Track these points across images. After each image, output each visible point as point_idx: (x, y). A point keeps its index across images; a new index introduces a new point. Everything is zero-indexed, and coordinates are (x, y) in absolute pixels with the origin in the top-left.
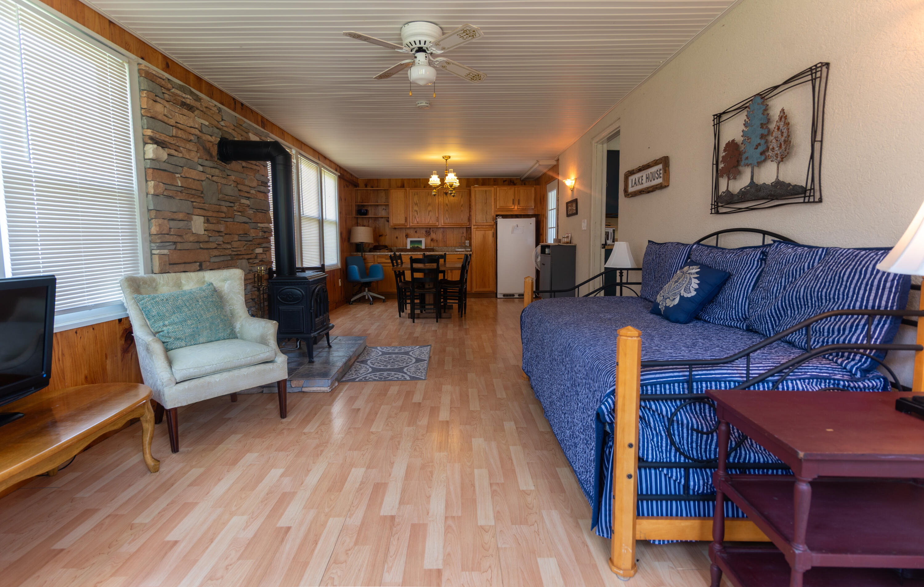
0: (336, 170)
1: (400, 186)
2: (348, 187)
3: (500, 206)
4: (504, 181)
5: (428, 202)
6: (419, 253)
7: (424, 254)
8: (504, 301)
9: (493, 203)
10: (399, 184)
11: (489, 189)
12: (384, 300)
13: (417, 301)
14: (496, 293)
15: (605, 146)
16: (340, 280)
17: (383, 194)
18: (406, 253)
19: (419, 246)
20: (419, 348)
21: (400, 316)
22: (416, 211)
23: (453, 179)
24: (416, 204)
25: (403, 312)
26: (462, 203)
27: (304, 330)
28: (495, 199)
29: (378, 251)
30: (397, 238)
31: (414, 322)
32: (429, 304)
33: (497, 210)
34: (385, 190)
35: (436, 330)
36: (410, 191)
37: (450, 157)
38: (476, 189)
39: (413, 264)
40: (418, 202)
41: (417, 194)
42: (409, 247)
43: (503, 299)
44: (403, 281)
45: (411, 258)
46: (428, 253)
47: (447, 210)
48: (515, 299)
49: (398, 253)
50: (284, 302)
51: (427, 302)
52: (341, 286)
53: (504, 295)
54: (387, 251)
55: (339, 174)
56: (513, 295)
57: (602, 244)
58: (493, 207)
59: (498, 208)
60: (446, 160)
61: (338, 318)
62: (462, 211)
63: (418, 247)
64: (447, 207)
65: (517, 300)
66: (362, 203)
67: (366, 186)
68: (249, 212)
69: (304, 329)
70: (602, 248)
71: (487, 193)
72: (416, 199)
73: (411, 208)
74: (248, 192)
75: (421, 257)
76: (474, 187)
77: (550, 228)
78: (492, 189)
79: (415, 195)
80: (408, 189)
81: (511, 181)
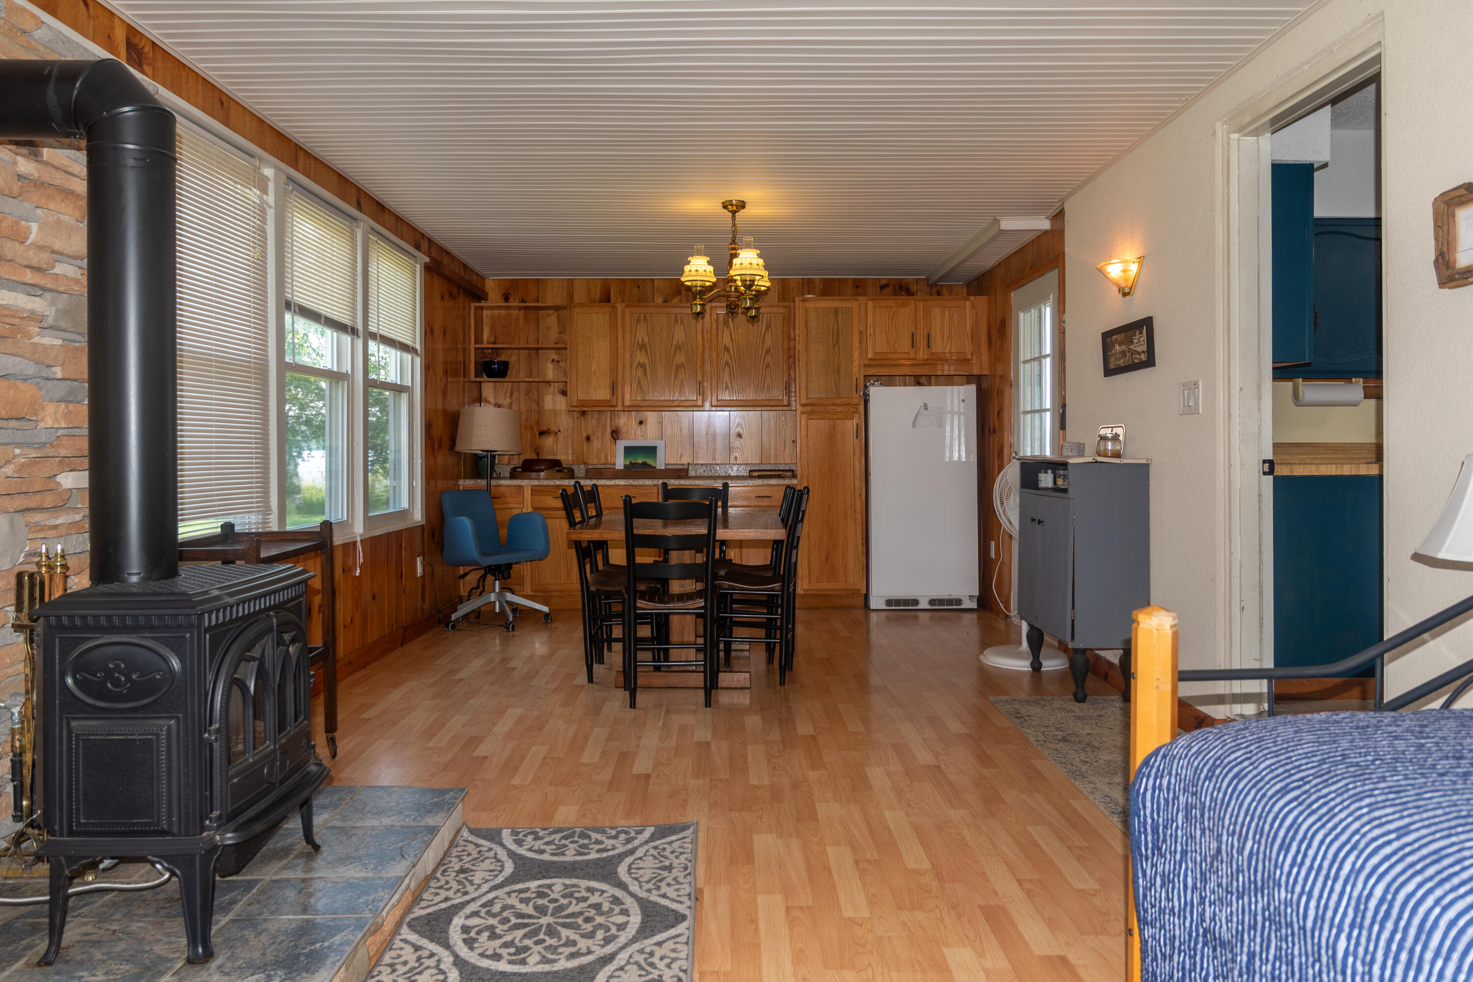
0: (417, 247)
1: (598, 297)
2: (453, 297)
3: (876, 353)
4: (883, 287)
5: (675, 342)
6: (648, 482)
7: (665, 485)
8: (888, 619)
9: (856, 344)
10: (597, 293)
11: (847, 304)
12: (547, 615)
13: (644, 631)
14: (866, 597)
15: (1266, 142)
16: (419, 561)
17: (551, 320)
18: (613, 482)
19: (650, 461)
20: (653, 838)
21: (590, 679)
22: (642, 366)
23: (755, 266)
24: (642, 347)
25: (601, 661)
26: (768, 342)
27: (170, 823)
28: (861, 333)
29: (534, 474)
30: (588, 438)
31: (633, 705)
32: (683, 645)
33: (867, 362)
34: (556, 308)
35: (708, 744)
36: (627, 310)
37: (742, 205)
38: (809, 305)
39: (634, 520)
40: (646, 340)
41: (645, 319)
42: (620, 463)
43: (885, 614)
44: (601, 567)
45: (627, 500)
46: (673, 483)
47: (727, 364)
48: (921, 614)
49: (587, 483)
50: (90, 701)
51: (675, 638)
52: (423, 577)
53: (889, 602)
54: (560, 474)
55: (427, 260)
56: (915, 602)
57: (1265, 462)
58: (856, 355)
59: (870, 356)
60: (734, 213)
61: (396, 685)
62: (768, 366)
63: (645, 464)
64: (726, 355)
65: (927, 614)
66: (494, 343)
67: (506, 298)
68: (36, 340)
69: (170, 816)
70: (1265, 473)
71: (840, 316)
72: (641, 334)
73: (628, 357)
74: (38, 269)
75: (655, 498)
76: (804, 300)
77: (1025, 413)
78: (854, 305)
79: (639, 321)
80: (619, 306)
81: (901, 287)
